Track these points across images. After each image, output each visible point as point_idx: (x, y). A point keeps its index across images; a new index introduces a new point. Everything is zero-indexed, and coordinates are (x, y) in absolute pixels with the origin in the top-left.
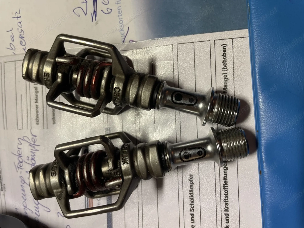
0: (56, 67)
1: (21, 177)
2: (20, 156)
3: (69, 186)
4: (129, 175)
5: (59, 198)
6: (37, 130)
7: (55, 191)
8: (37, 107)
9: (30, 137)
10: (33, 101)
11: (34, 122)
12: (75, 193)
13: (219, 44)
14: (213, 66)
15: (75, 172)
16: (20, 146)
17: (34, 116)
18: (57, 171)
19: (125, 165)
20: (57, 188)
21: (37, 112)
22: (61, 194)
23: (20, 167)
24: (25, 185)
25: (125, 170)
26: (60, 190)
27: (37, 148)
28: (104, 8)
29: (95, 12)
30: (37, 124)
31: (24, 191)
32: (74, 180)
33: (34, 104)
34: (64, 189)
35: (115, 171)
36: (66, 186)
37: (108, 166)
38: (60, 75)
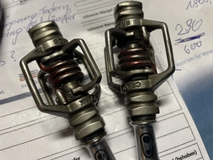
0: (137, 28)
1: (36, 14)
2: (53, 10)
3: (48, 57)
4: (72, 109)
5: (35, 51)
6: (78, 18)
7: (41, 46)
8: (97, 14)
9: (72, 14)
10: (101, 10)
11: (85, 14)
12: (43, 64)
13: (195, 148)
14: (176, 149)
15: (62, 60)
16: (61, 8)
17: (89, 13)
18: (59, 44)
19: (80, 103)
20: (44, 48)
21: (93, 15)
22: (39, 52)
23: (44, 12)
24: (30, 19)
25: (76, 104)
26: (43, 50)
27: (64, 21)
28: (188, 47)
29: (183, 41)
30: (84, 17)
31: (25, 19)
32: (55, 61)
33: (98, 11)
34: (45, 53)
35: (72, 95)
36: (48, 55)
37: (75, 88)
38: (132, 33)
